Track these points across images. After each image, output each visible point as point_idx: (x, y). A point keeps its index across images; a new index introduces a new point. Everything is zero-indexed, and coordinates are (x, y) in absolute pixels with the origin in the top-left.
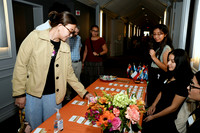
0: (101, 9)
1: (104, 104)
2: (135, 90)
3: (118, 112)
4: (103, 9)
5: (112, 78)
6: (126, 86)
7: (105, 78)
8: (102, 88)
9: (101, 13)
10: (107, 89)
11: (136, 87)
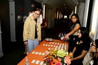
0: (44, 4)
1: (53, 55)
2: (63, 46)
3: (60, 60)
4: (45, 4)
5: (51, 40)
6: (58, 44)
7: (47, 39)
8: (47, 45)
9: (44, 6)
10: (49, 46)
11: (63, 44)
